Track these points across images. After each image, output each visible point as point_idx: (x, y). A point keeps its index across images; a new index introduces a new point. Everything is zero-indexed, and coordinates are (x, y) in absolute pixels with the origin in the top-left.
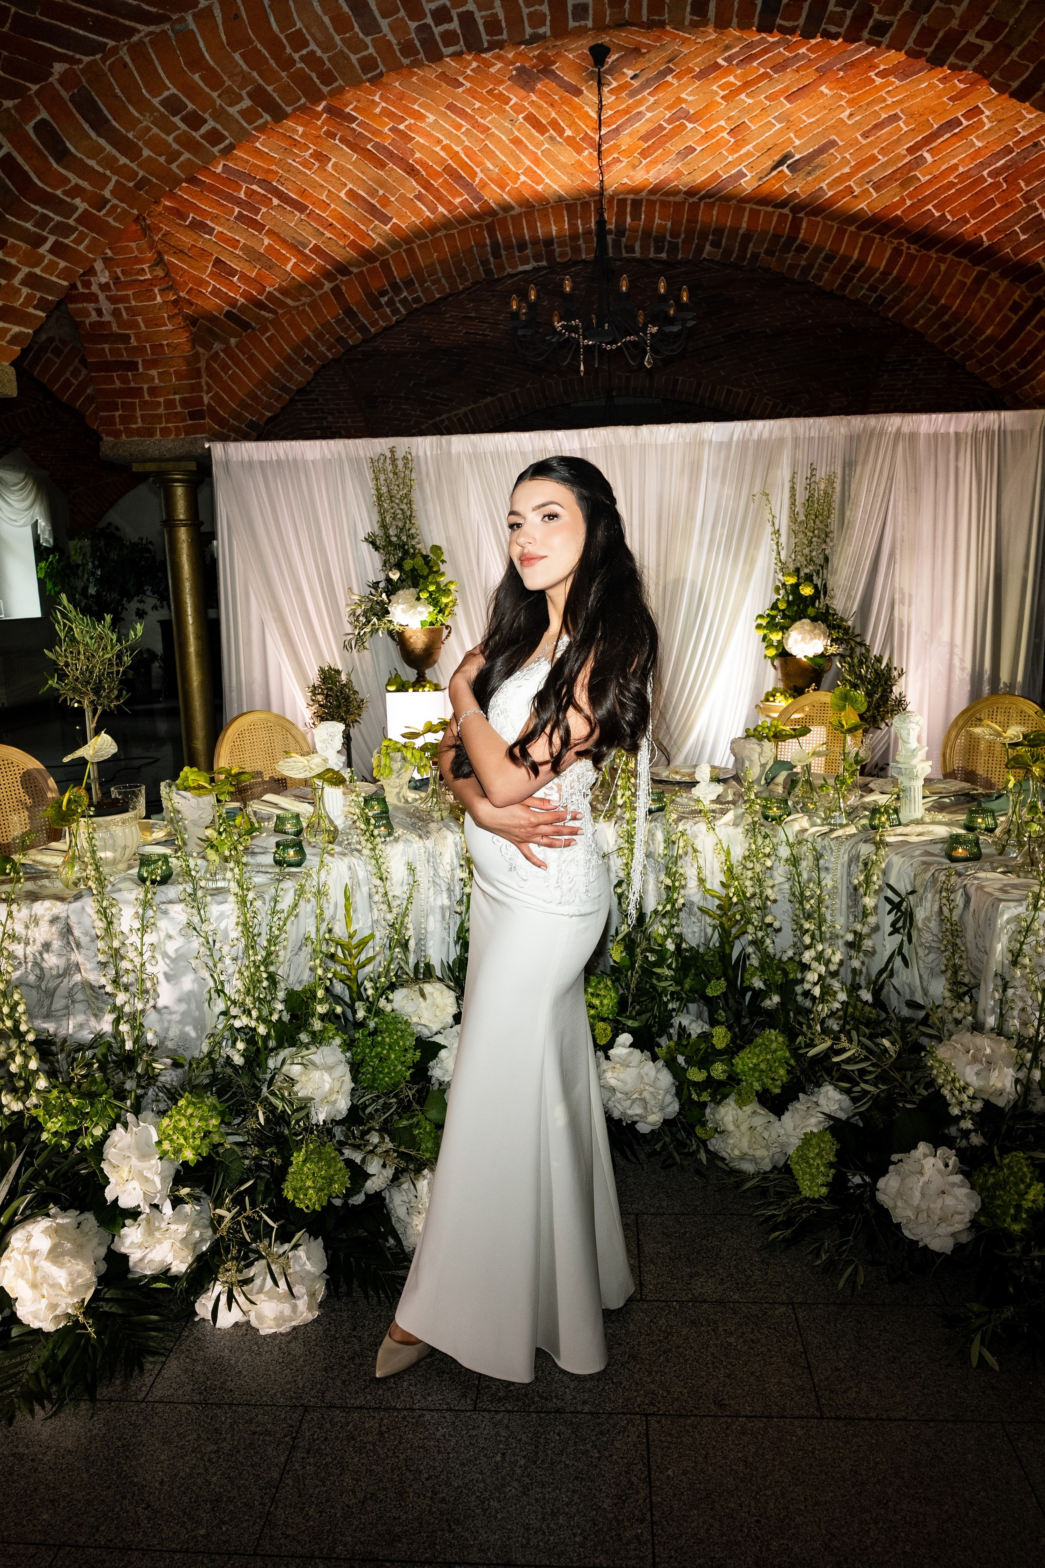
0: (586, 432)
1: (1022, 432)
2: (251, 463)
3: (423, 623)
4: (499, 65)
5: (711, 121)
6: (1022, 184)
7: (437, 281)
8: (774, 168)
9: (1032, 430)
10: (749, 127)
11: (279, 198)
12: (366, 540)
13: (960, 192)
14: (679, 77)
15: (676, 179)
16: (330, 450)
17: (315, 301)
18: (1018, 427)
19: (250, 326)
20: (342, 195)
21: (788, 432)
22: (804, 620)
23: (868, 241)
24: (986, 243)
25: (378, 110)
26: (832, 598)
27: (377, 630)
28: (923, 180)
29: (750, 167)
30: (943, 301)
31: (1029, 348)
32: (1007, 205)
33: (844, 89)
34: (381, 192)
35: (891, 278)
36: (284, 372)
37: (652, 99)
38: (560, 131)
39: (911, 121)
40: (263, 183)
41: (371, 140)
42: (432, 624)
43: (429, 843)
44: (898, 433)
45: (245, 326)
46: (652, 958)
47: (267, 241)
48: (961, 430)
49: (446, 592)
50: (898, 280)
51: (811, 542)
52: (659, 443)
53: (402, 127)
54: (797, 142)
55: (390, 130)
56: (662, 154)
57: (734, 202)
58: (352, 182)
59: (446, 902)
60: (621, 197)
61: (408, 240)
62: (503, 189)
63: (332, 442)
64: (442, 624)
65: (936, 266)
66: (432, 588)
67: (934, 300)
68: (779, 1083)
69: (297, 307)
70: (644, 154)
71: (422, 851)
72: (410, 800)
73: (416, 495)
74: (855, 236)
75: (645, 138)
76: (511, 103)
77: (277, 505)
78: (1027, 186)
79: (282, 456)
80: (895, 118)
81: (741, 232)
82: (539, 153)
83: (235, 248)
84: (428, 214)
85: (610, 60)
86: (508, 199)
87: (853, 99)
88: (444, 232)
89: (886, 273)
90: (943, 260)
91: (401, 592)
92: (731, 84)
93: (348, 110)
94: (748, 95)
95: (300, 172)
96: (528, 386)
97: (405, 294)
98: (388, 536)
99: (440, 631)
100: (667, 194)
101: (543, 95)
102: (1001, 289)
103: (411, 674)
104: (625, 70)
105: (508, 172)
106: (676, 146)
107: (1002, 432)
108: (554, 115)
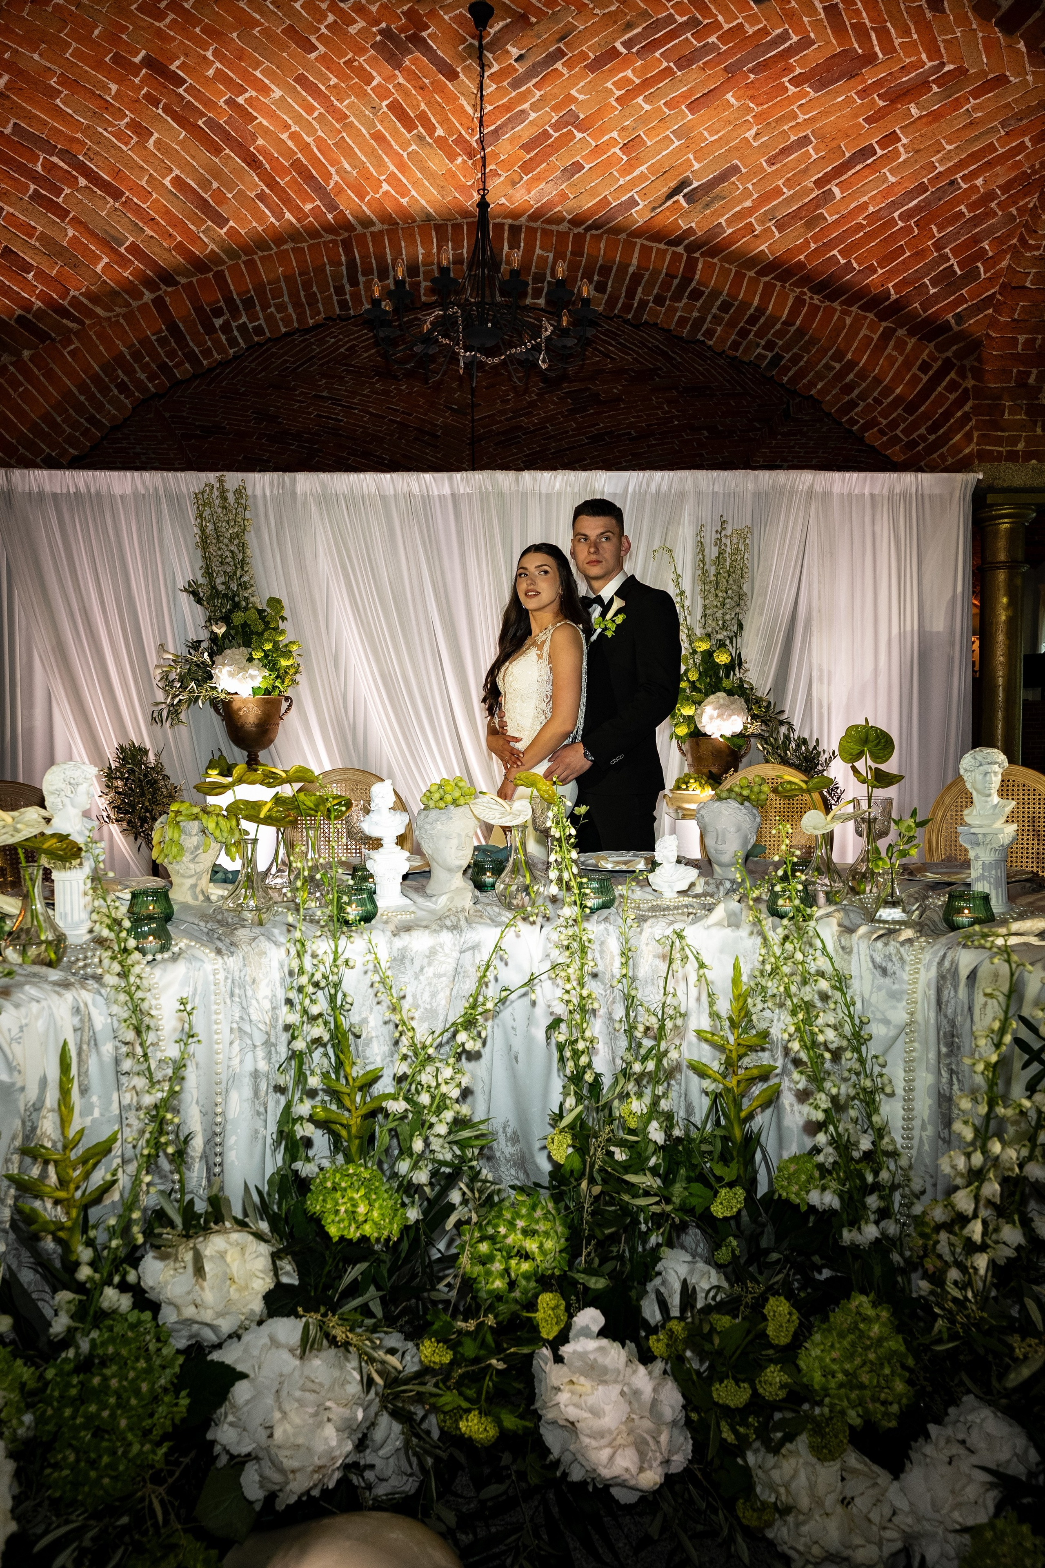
0: (458, 476)
1: (941, 496)
2: (41, 495)
3: (255, 691)
4: (361, 24)
5: (603, 131)
6: (935, 229)
7: (281, 308)
8: (670, 196)
9: (951, 495)
10: (644, 142)
11: (86, 177)
12: (185, 590)
13: (869, 237)
14: (569, 65)
15: (561, 202)
16: (143, 483)
17: (132, 312)
18: (937, 491)
19: (49, 337)
20: (167, 182)
21: (689, 485)
22: (719, 694)
23: (769, 289)
24: (894, 296)
25: (211, 72)
26: (746, 671)
27: (198, 698)
28: (830, 219)
29: (643, 194)
30: (849, 356)
31: (940, 411)
32: (917, 254)
33: (752, 98)
34: (215, 185)
35: (793, 329)
36: (91, 398)
37: (538, 94)
38: (431, 130)
39: (822, 146)
40: (64, 154)
41: (202, 115)
42: (267, 692)
43: (233, 962)
44: (810, 493)
45: (43, 336)
46: (620, 1155)
47: (71, 232)
48: (876, 492)
49: (288, 654)
50: (801, 332)
51: (723, 604)
52: (544, 491)
53: (240, 100)
54: (697, 166)
55: (226, 102)
56: (545, 170)
57: (623, 236)
58: (179, 167)
59: (263, 1066)
60: (498, 221)
61: (247, 250)
62: (362, 199)
63: (147, 475)
64: (281, 695)
65: (841, 320)
66: (268, 647)
67: (839, 356)
68: (895, 1408)
69: (109, 318)
70: (527, 167)
71: (221, 976)
72: (214, 898)
73: (251, 538)
74: (754, 282)
75: (527, 147)
76: (374, 83)
77: (74, 548)
78: (939, 232)
79: (82, 488)
80: (804, 141)
81: (631, 270)
82: (405, 155)
83: (31, 236)
84: (273, 220)
85: (492, 31)
86: (368, 212)
87: (761, 113)
88: (292, 245)
89: (788, 323)
90: (847, 313)
91: (228, 652)
92: (627, 80)
93: (173, 67)
94: (646, 99)
95: (114, 146)
97: (244, 319)
98: (214, 587)
99: (277, 703)
100: (549, 221)
101: (411, 76)
102: (909, 347)
103: (238, 755)
104: (509, 47)
105: (368, 177)
106: (560, 161)
107: (921, 497)
108: (423, 106)
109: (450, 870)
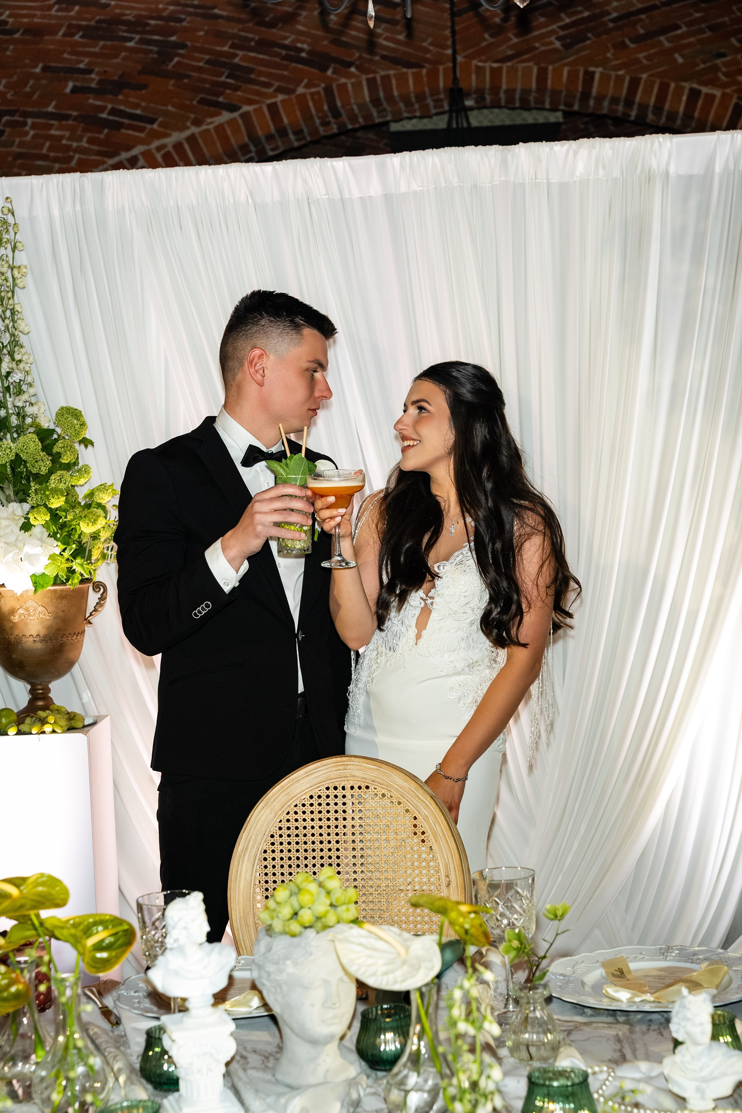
3: (37, 581)
42: (59, 583)
52: (555, 179)
64: (83, 581)
66: (57, 502)
73: (25, 300)
96: (300, 90)
99: (81, 596)
103: (15, 696)
109: (314, 1042)
